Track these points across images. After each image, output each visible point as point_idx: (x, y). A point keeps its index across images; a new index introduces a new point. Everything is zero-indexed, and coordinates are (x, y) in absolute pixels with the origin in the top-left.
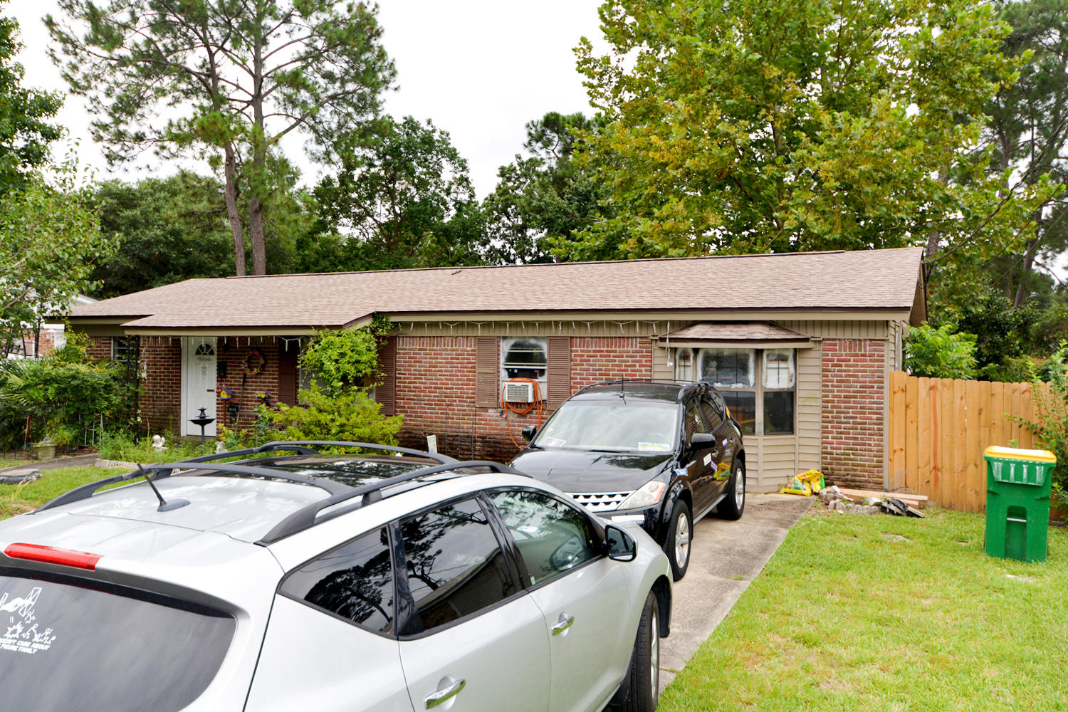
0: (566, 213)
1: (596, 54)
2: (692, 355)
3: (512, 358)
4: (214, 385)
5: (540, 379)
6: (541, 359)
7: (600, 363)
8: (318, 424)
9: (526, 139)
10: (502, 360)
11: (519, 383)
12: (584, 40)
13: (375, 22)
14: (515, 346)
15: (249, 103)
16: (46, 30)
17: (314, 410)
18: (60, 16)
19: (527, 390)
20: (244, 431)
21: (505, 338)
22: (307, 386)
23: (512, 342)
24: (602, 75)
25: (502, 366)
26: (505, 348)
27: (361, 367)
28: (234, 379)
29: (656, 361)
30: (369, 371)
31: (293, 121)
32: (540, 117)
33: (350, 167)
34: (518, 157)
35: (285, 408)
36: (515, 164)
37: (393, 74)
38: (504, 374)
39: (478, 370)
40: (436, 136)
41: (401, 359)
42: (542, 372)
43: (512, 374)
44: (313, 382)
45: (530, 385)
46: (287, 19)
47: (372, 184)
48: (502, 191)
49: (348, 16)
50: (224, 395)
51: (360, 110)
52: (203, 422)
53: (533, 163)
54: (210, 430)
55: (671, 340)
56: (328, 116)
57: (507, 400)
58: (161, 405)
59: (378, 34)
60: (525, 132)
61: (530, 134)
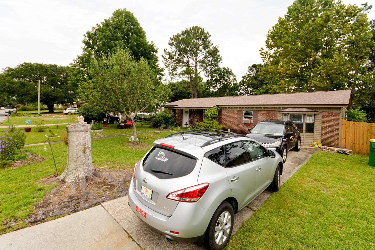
0: (257, 85)
1: (264, 51)
2: (287, 115)
3: (245, 114)
4: (188, 118)
5: (251, 119)
6: (251, 115)
7: (265, 116)
8: (207, 126)
9: (248, 70)
10: (243, 115)
11: (247, 119)
12: (262, 48)
13: (218, 50)
14: (246, 112)
15: (194, 67)
16: (162, 57)
17: (206, 123)
18: (164, 55)
19: (248, 121)
20: (193, 127)
21: (244, 110)
22: (205, 119)
23: (245, 111)
24: (266, 55)
25: (243, 116)
26: (244, 112)
27: (215, 115)
28: (192, 117)
29: (278, 116)
30: (216, 116)
31: (202, 70)
32: (251, 65)
33: (212, 77)
34: (246, 74)
35: (201, 123)
36: (246, 75)
37: (221, 59)
38: (243, 118)
39: (238, 117)
40: (229, 70)
41: (222, 114)
42: (252, 117)
43: (245, 118)
44: (206, 118)
45: (249, 120)
46: (201, 51)
47: (217, 81)
48: (243, 81)
49: (212, 49)
50: (190, 120)
51: (214, 67)
52: (186, 124)
53: (250, 75)
54: (188, 126)
55: (282, 111)
56: (208, 68)
57: (244, 123)
58: (179, 121)
59: (218, 52)
60: (248, 68)
61: (249, 69)
